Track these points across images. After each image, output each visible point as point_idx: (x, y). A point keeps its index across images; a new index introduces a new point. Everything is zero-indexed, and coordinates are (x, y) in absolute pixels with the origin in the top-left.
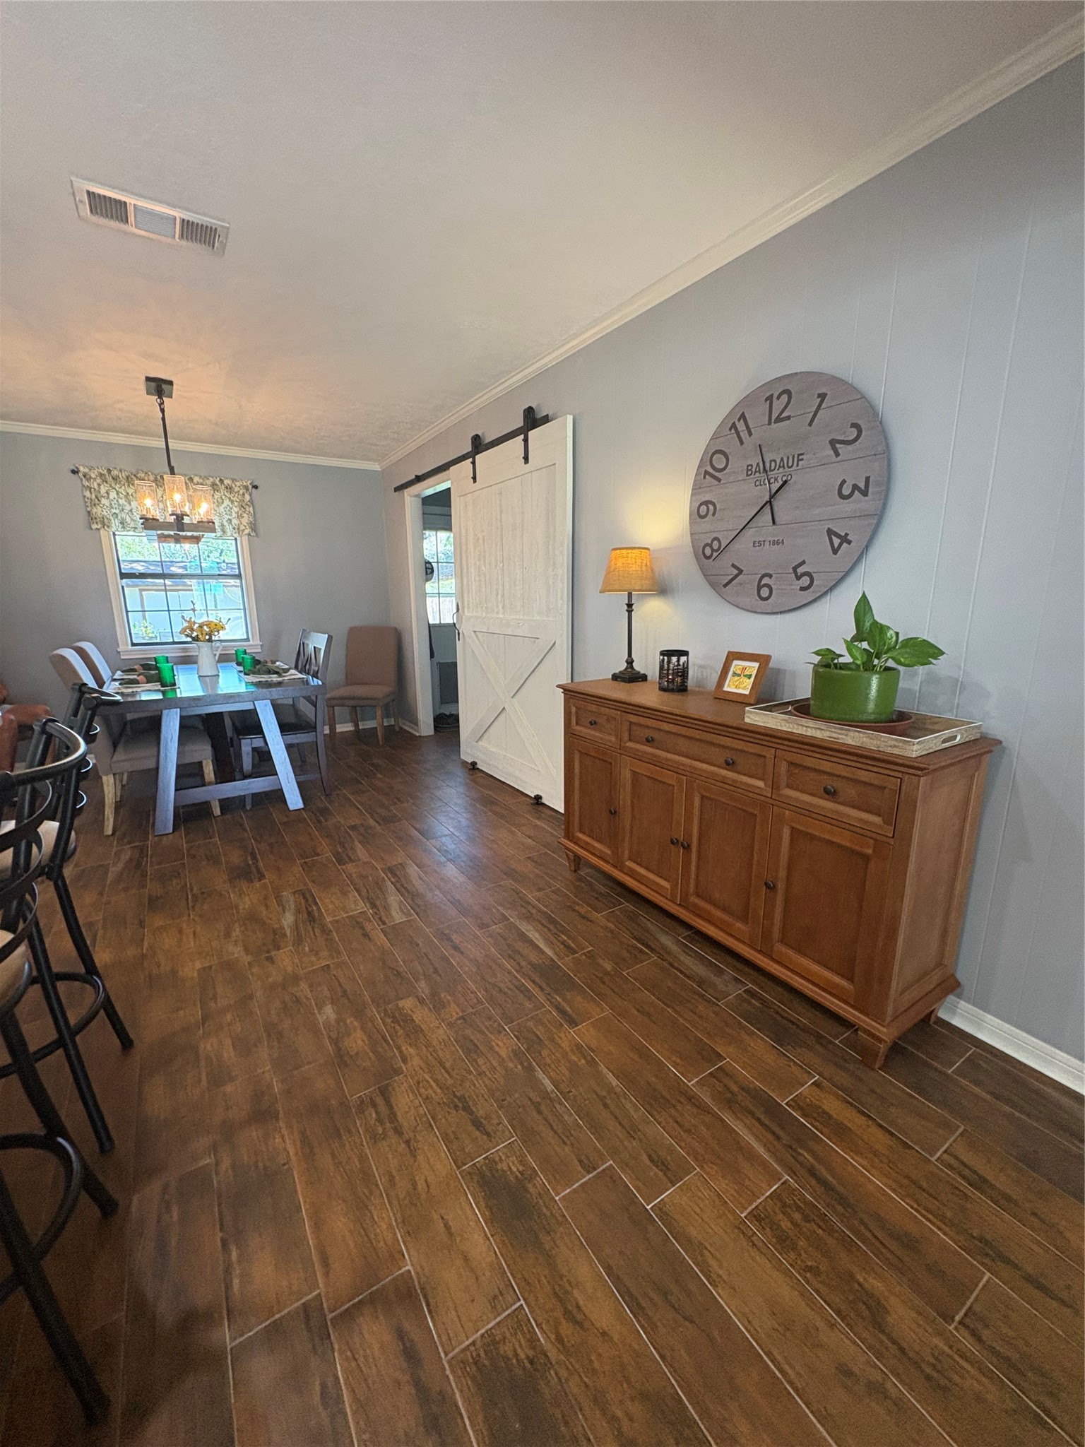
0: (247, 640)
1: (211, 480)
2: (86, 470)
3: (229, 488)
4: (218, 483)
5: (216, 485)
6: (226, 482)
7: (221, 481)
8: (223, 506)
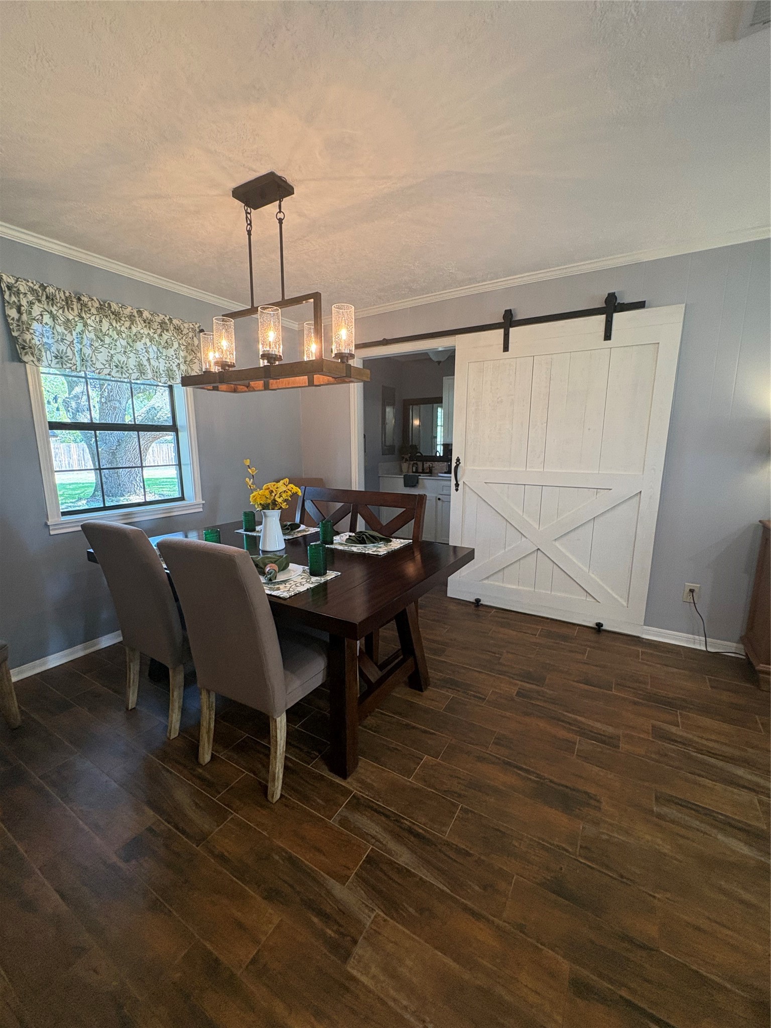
0: (182, 498)
1: (162, 317)
2: (12, 280)
3: (178, 329)
4: (167, 321)
5: (165, 323)
6: (175, 321)
7: (170, 320)
8: (173, 349)
